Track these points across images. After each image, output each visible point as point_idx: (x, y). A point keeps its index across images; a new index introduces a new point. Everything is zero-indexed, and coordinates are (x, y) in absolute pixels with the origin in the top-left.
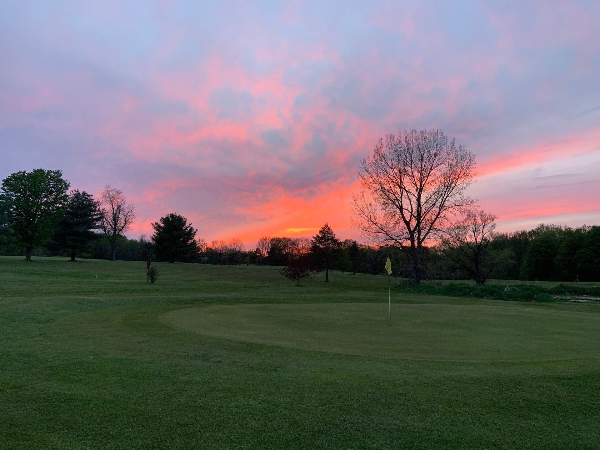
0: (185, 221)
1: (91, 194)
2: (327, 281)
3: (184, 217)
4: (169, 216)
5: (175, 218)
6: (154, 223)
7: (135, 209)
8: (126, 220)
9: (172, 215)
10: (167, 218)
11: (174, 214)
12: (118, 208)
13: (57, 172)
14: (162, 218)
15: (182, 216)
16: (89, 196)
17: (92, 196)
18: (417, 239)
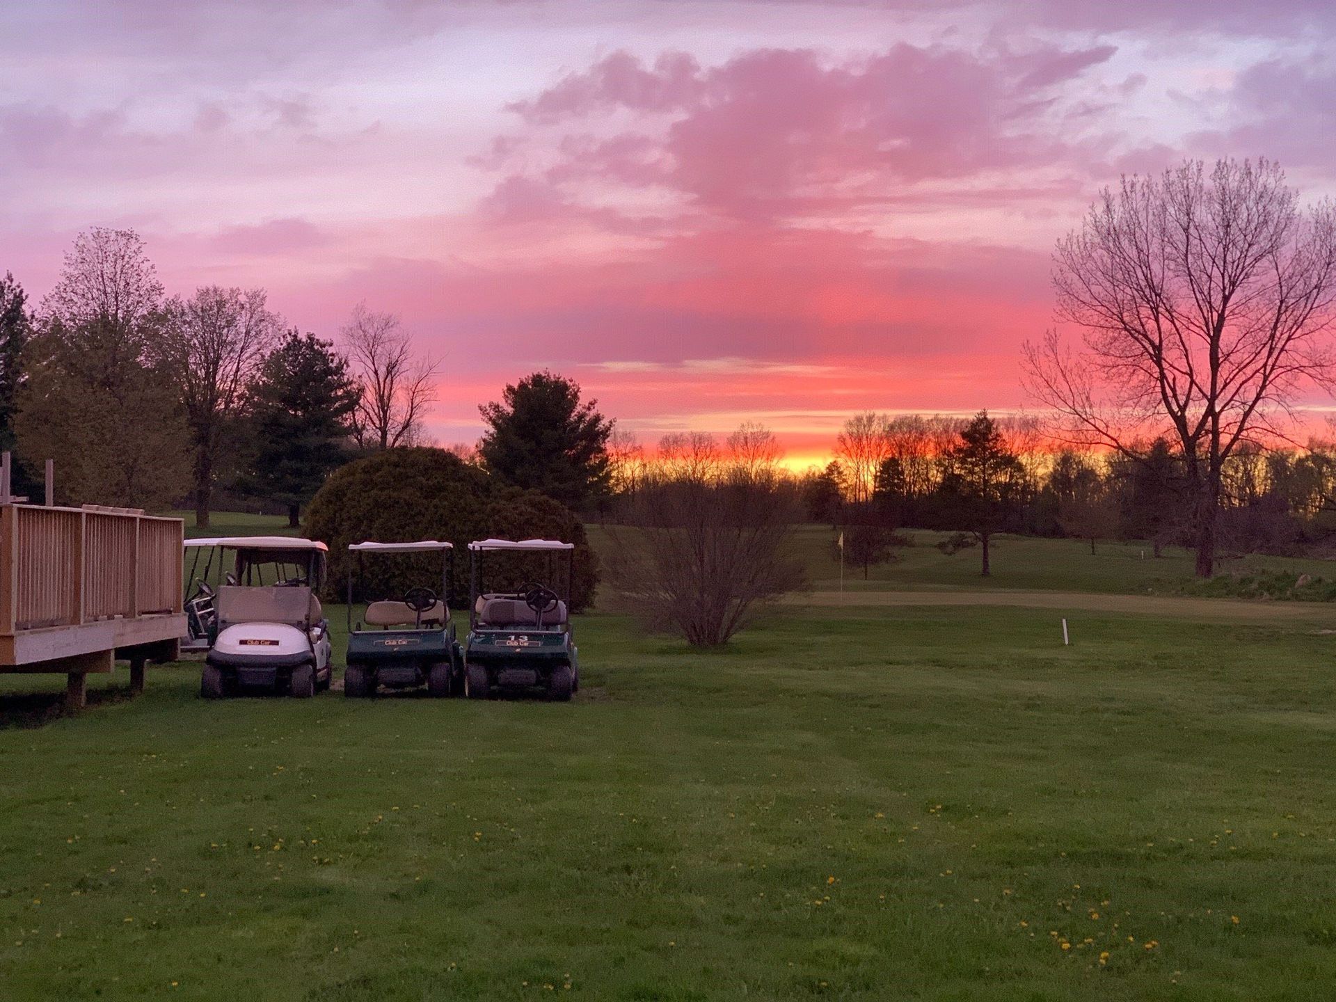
0: (576, 393)
1: (329, 341)
2: (986, 573)
3: (571, 381)
4: (530, 381)
5: (548, 385)
6: (486, 404)
7: (434, 370)
8: (412, 404)
9: (537, 380)
10: (523, 386)
11: (543, 375)
12: (390, 369)
13: (255, 295)
14: (510, 389)
15: (565, 377)
16: (323, 346)
17: (331, 345)
18: (1235, 433)
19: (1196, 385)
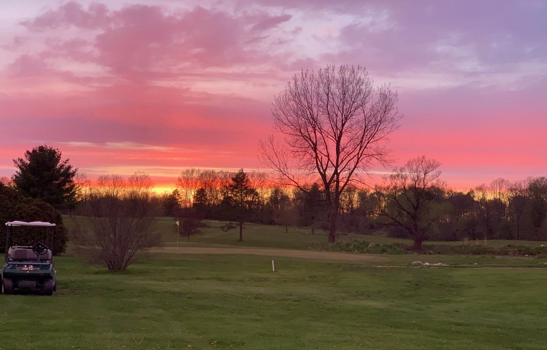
0: (59, 155)
2: (241, 240)
3: (57, 150)
4: (38, 149)
5: (46, 151)
6: (16, 159)
9: (41, 149)
10: (34, 151)
11: (44, 146)
14: (28, 152)
15: (54, 148)
18: (345, 182)
19: (330, 161)
